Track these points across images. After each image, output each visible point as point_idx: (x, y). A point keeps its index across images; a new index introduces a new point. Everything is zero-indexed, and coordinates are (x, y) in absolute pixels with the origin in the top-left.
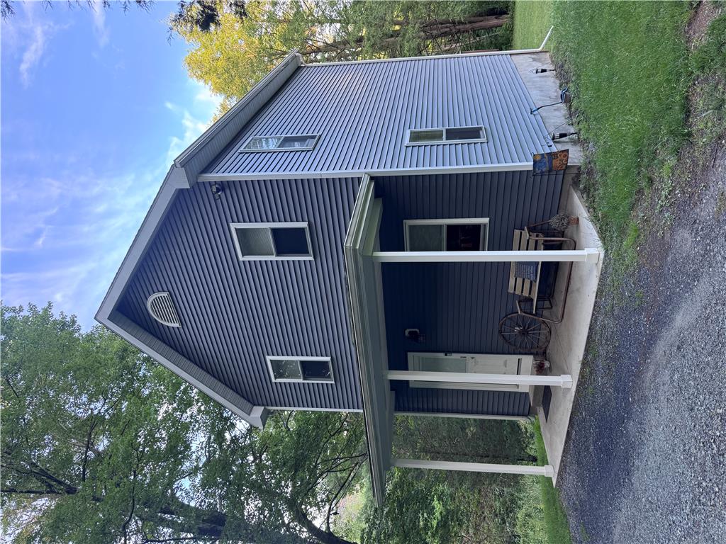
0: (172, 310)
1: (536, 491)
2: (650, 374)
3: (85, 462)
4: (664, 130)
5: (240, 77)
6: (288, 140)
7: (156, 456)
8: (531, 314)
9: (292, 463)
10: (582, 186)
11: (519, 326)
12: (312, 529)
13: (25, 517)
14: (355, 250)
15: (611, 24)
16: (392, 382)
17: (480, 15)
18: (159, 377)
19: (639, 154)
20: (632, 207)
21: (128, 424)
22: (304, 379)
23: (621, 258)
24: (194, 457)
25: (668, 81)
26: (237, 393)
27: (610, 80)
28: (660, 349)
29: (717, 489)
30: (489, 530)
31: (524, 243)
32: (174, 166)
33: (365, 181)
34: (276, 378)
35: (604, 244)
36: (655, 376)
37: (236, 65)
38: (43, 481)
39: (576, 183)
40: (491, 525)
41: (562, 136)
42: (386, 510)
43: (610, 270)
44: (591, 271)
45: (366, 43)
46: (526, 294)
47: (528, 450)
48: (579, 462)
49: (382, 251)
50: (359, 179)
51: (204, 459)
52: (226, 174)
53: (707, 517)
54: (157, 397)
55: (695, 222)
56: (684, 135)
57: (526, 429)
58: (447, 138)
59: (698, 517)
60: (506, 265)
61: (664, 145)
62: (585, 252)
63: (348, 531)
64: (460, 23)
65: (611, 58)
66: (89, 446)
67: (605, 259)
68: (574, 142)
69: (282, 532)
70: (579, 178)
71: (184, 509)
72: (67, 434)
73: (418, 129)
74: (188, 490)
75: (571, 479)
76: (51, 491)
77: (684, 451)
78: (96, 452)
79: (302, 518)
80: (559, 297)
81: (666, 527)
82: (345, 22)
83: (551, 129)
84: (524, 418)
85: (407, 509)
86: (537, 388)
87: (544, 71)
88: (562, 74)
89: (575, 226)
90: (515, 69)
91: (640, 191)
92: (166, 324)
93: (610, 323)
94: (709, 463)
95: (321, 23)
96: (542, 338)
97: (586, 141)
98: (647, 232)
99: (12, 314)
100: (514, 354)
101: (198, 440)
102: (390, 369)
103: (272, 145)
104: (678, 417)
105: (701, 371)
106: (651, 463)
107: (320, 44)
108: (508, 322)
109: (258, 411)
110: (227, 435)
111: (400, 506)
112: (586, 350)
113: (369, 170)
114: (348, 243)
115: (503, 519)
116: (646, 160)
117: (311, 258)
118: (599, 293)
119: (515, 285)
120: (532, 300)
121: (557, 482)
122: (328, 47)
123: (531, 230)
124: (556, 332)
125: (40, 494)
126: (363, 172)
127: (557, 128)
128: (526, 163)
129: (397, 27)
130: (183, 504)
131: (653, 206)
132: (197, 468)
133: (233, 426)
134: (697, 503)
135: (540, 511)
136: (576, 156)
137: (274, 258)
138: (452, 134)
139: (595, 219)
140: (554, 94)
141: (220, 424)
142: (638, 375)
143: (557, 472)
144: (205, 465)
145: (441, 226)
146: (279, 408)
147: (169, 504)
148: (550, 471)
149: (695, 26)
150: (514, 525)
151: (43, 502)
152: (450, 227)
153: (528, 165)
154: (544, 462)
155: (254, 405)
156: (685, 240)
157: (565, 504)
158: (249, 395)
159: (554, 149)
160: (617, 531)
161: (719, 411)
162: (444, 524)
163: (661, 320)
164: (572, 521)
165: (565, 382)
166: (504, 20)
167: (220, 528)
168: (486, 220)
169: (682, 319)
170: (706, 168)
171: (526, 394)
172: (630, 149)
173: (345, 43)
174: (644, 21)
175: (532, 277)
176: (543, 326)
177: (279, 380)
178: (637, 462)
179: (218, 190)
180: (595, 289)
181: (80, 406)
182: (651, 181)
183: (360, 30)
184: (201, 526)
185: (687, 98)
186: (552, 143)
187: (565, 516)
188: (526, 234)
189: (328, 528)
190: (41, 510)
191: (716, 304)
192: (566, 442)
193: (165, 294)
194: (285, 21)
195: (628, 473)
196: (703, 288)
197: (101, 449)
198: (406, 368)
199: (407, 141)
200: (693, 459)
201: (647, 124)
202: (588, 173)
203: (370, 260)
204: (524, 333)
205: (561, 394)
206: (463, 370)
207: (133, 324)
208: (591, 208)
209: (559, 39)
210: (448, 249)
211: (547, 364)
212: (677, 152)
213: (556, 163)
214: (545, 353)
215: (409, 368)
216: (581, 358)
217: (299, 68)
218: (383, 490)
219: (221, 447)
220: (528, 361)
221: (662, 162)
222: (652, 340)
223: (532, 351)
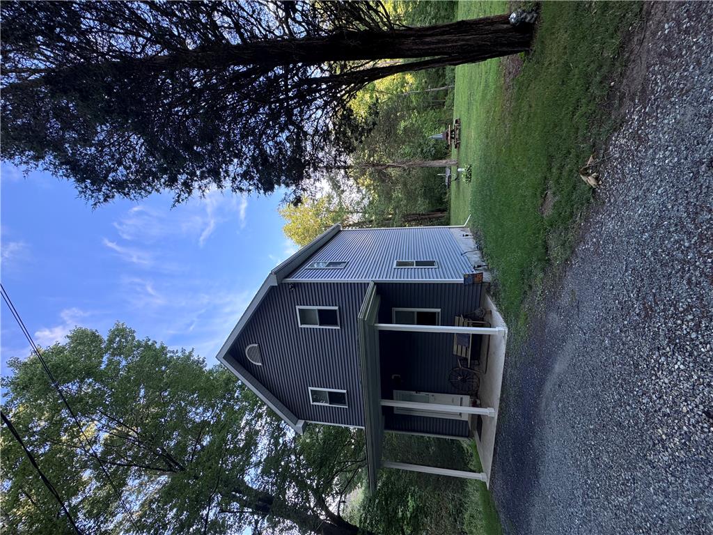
0: (259, 355)
1: (476, 497)
2: (544, 404)
3: (194, 452)
4: (535, 259)
5: (309, 237)
6: (330, 264)
7: (236, 451)
8: (467, 367)
9: (319, 461)
10: (492, 293)
11: (460, 376)
12: (329, 514)
13: (151, 489)
14: (364, 321)
15: (501, 210)
16: (384, 407)
17: (433, 211)
18: (246, 398)
19: (522, 272)
20: (522, 302)
21: (223, 427)
22: (330, 404)
23: (518, 332)
24: (259, 454)
25: (534, 234)
26: (290, 410)
27: (502, 237)
28: (548, 387)
29: (598, 485)
30: (446, 527)
31: (461, 323)
32: (271, 273)
33: (372, 284)
34: (313, 402)
35: (507, 325)
36: (547, 406)
37: (308, 231)
38: (167, 463)
39: (488, 292)
40: (447, 522)
41: (479, 266)
42: (377, 501)
43: (512, 340)
44: (501, 341)
45: (375, 223)
46: (464, 355)
47: (469, 466)
48: (503, 471)
49: (380, 323)
50: (368, 284)
51: (265, 456)
52: (297, 279)
53: (595, 507)
54: (242, 411)
55: (559, 308)
56: (546, 260)
57: (467, 450)
58: (416, 265)
59: (588, 508)
60: (452, 335)
61: (535, 267)
62: (497, 329)
63: (351, 518)
64: (423, 215)
65: (501, 226)
66: (199, 441)
67: (508, 334)
68: (486, 270)
69: (309, 513)
70: (489, 288)
71: (248, 490)
72: (186, 432)
73: (401, 260)
74: (251, 477)
75: (499, 482)
76: (170, 469)
77: (572, 457)
78: (202, 446)
79: (321, 503)
80: (483, 358)
81: (567, 517)
82: (365, 213)
83: (473, 263)
84: (466, 439)
85: (391, 502)
86: (473, 416)
87: (467, 235)
88: (476, 236)
89: (489, 315)
90: (452, 235)
91: (525, 292)
92: (254, 363)
93: (515, 372)
94: (590, 466)
95: (352, 213)
96: (475, 384)
97: (492, 269)
98: (531, 316)
99: (172, 354)
100: (458, 394)
101: (263, 443)
102: (382, 398)
103: (322, 266)
104: (565, 433)
105: (576, 400)
106: (551, 468)
107: (351, 223)
108: (454, 374)
109: (301, 423)
110: (281, 441)
111: (386, 500)
112: (502, 391)
113: (374, 279)
114: (360, 316)
115: (455, 519)
116: (526, 275)
117: (339, 328)
118: (507, 354)
119: (457, 349)
120: (467, 360)
121: (490, 485)
122: (354, 225)
123: (465, 317)
124: (483, 379)
125: (163, 472)
126: (370, 280)
127: (475, 262)
128: (459, 279)
129: (390, 216)
130: (248, 486)
131: (533, 301)
132: (260, 462)
133: (285, 434)
134: (586, 496)
135: (480, 512)
136: (487, 277)
137: (318, 327)
138: (418, 263)
139: (500, 310)
140: (473, 247)
141: (276, 433)
142: (536, 406)
143: (489, 477)
144: (265, 460)
145: (413, 312)
146: (313, 422)
147: (239, 485)
148: (483, 477)
149: (545, 206)
150: (463, 524)
151: (164, 479)
152: (418, 313)
153: (461, 280)
154: (480, 471)
155: (299, 419)
156: (554, 319)
157: (496, 503)
158: (296, 411)
159: (475, 272)
160: (534, 523)
161: (592, 427)
162: (415, 516)
163: (546, 369)
164: (502, 516)
165: (490, 412)
166: (445, 214)
167: (269, 506)
168: (439, 310)
169: (559, 367)
170: (560, 278)
171: (467, 422)
172: (518, 270)
173: (363, 222)
174: (518, 207)
175: (467, 345)
176: (475, 377)
177: (315, 403)
178: (541, 468)
179: (292, 287)
180: (504, 352)
181: (198, 414)
182: (530, 287)
183: (371, 217)
184: (257, 503)
185: (545, 242)
186: (473, 270)
187: (497, 512)
188: (462, 319)
189: (339, 513)
190: (161, 484)
191: (579, 356)
192: (494, 455)
193: (256, 345)
194: (334, 211)
195: (537, 476)
196: (569, 347)
197: (204, 444)
198: (392, 399)
199: (395, 266)
200: (579, 463)
201: (525, 256)
202: (495, 286)
203: (373, 328)
204: (464, 380)
205: (488, 422)
206: (427, 402)
207: (236, 362)
208: (498, 305)
209: (473, 221)
210: (418, 324)
211: (478, 402)
212: (543, 270)
213: (476, 279)
214: (477, 393)
215: (394, 397)
216: (499, 396)
217: (340, 231)
218: (376, 486)
219: (276, 448)
220: (467, 399)
221: (536, 276)
222: (542, 382)
223: (470, 392)
